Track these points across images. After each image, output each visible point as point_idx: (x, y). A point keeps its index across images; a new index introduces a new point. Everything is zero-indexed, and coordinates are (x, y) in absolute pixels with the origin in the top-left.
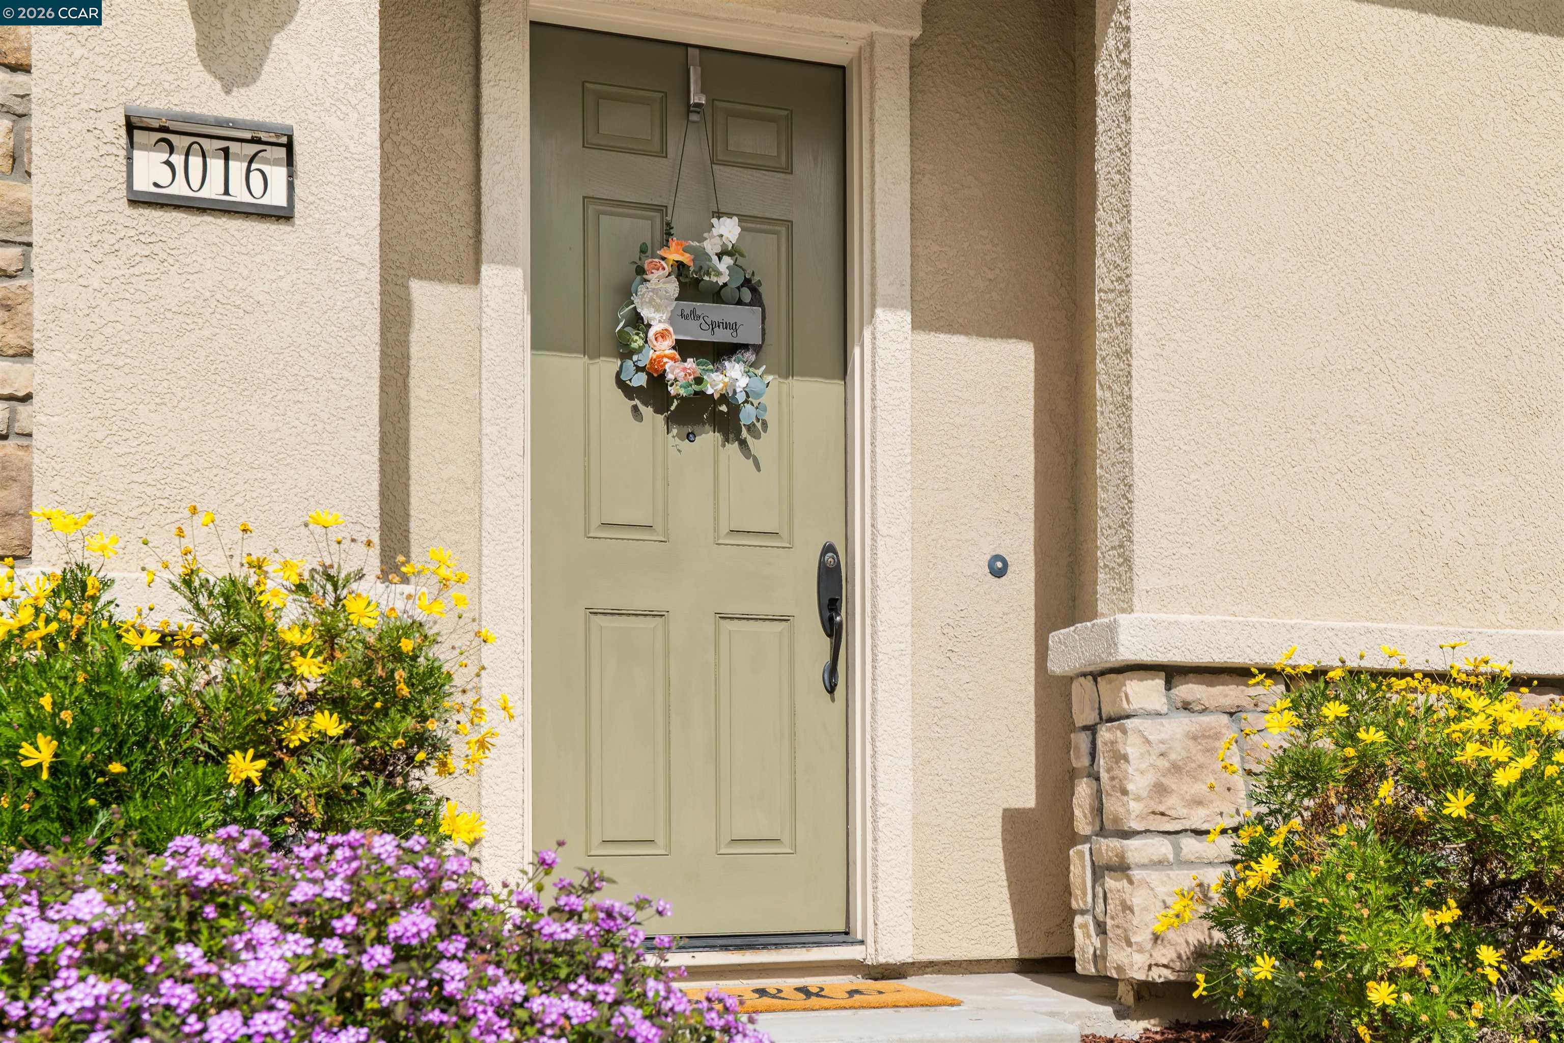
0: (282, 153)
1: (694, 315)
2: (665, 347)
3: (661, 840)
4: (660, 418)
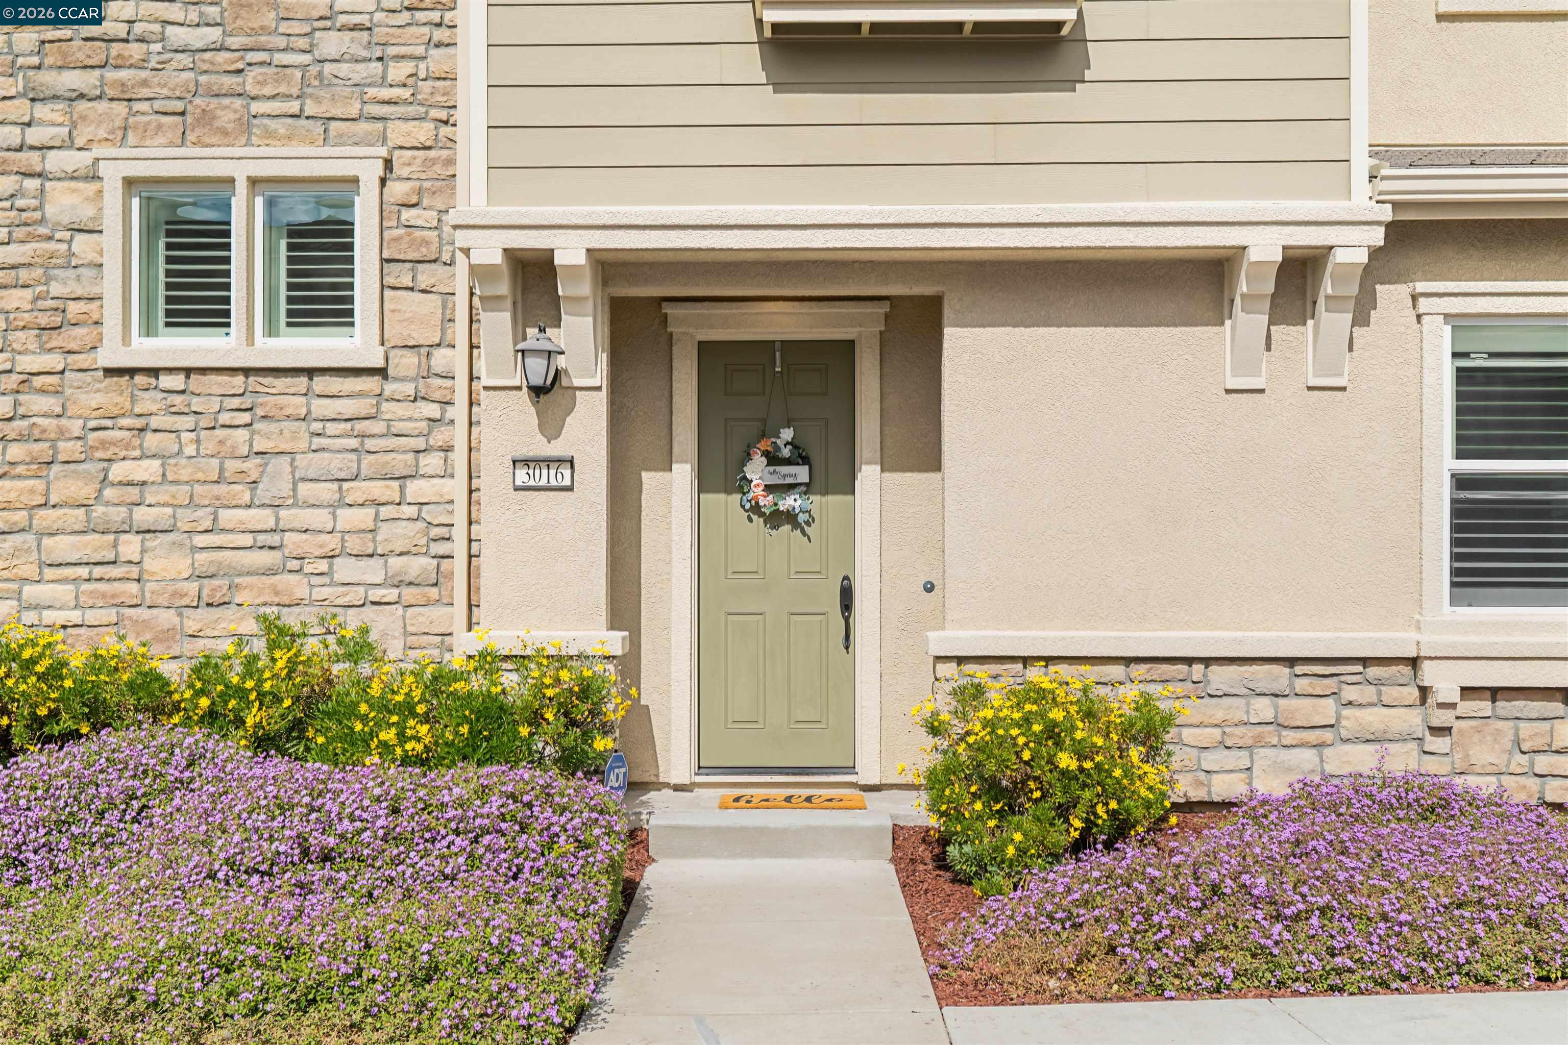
0: (569, 465)
1: (775, 472)
2: (759, 491)
3: (761, 720)
4: (762, 520)
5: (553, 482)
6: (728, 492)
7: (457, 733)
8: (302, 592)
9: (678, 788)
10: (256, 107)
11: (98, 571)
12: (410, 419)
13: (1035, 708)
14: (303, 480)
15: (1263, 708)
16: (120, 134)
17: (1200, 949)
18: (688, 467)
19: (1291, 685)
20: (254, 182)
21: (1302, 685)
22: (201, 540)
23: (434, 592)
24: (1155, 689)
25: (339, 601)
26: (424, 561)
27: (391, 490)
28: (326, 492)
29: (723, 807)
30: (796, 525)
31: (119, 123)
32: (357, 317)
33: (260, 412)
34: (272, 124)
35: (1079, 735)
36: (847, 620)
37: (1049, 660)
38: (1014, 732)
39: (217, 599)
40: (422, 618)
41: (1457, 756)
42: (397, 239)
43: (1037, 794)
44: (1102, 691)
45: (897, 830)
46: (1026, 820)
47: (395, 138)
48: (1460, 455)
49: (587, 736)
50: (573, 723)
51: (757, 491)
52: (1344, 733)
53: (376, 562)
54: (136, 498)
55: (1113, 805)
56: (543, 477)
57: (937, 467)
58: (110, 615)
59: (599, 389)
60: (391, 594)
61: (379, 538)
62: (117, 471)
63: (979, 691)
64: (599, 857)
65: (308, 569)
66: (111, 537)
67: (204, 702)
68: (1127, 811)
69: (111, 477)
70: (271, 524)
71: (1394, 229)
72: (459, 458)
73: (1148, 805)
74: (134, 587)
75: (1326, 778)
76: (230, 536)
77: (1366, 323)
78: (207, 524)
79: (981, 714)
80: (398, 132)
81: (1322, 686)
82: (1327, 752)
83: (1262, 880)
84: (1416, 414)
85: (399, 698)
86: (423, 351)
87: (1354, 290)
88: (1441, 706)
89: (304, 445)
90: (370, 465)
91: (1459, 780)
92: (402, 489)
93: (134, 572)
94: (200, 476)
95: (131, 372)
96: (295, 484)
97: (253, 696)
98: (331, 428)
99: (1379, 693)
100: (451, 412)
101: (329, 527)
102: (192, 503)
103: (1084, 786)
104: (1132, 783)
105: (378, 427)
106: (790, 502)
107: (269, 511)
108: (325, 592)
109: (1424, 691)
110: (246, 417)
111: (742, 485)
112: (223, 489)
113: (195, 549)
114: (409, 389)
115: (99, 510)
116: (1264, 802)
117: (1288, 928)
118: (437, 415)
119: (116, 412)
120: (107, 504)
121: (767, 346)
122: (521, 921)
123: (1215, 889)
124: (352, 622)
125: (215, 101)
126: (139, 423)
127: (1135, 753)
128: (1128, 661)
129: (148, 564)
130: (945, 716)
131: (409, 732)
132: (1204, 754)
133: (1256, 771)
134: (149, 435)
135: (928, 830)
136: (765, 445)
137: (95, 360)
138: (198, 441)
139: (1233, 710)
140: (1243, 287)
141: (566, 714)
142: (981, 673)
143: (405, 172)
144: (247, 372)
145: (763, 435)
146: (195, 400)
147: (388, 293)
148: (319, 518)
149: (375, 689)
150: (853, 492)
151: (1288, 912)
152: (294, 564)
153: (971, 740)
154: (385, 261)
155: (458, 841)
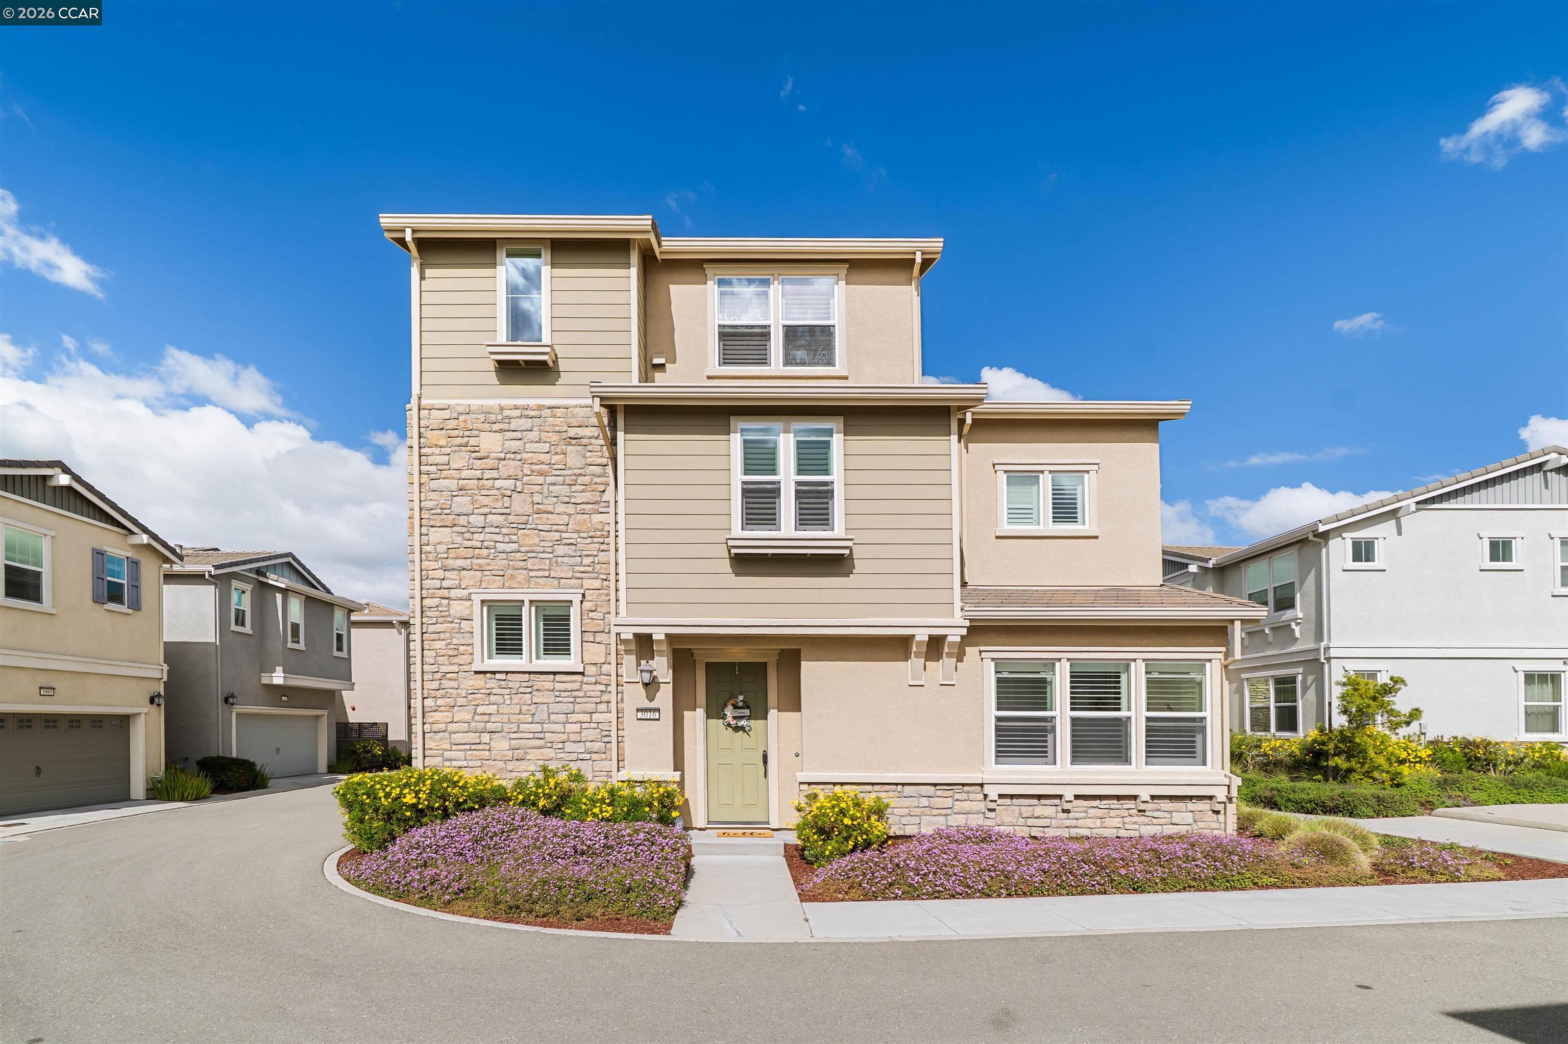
0: (658, 710)
1: (736, 711)
3: (732, 804)
4: (731, 729)
5: (652, 717)
6: (718, 718)
7: (622, 810)
8: (552, 755)
9: (700, 829)
10: (532, 574)
11: (473, 747)
12: (593, 691)
13: (836, 802)
14: (552, 713)
15: (925, 802)
16: (479, 583)
17: (891, 885)
18: (702, 710)
19: (935, 793)
20: (531, 602)
21: (939, 793)
22: (513, 736)
23: (604, 756)
24: (883, 795)
25: (567, 759)
26: (600, 744)
27: (586, 718)
28: (562, 718)
29: (719, 836)
30: (745, 731)
31: (478, 579)
32: (572, 651)
33: (535, 688)
34: (539, 580)
35: (851, 813)
36: (765, 767)
37: (842, 784)
38: (828, 811)
39: (520, 757)
40: (599, 766)
41: (998, 819)
42: (588, 624)
43: (837, 833)
44: (862, 795)
45: (786, 846)
46: (833, 843)
47: (586, 586)
48: (998, 709)
49: (669, 811)
50: (665, 807)
51: (729, 718)
52: (955, 811)
53: (581, 744)
54: (487, 720)
55: (865, 837)
56: (648, 715)
57: (799, 710)
58: (479, 763)
59: (669, 683)
60: (588, 756)
61: (582, 735)
62: (480, 710)
63: (815, 796)
64: (681, 854)
65: (555, 747)
66: (478, 734)
67: (521, 797)
68: (870, 838)
69: (477, 711)
70: (540, 730)
71: (969, 629)
72: (613, 706)
73: (878, 837)
74: (487, 753)
75: (948, 827)
76: (524, 734)
77: (962, 661)
78: (515, 730)
79: (816, 804)
80: (587, 584)
81: (950, 793)
82: (949, 817)
83: (913, 862)
84: (981, 694)
85: (599, 797)
86: (599, 665)
87: (956, 651)
88: (991, 801)
89: (552, 700)
90: (578, 708)
91: (997, 828)
92: (591, 717)
93: (487, 747)
94: (512, 711)
95: (485, 673)
96: (549, 715)
97: (541, 795)
98: (563, 694)
99: (968, 796)
100: (609, 689)
101: (563, 731)
102: (509, 722)
103: (854, 830)
104: (871, 829)
105: (581, 694)
106: (743, 723)
107: (539, 725)
108: (562, 755)
109: (986, 796)
110: (530, 690)
111: (724, 717)
112: (521, 716)
113: (511, 739)
114: (593, 680)
115: (473, 724)
116: (923, 836)
117: (921, 878)
118: (604, 690)
119: (479, 687)
120: (477, 722)
121: (733, 664)
122: (657, 874)
123: (898, 865)
124: (574, 767)
125: (516, 571)
126: (488, 691)
127: (874, 818)
128: (873, 784)
129: (492, 744)
130: (803, 805)
131: (604, 810)
132: (903, 818)
133: (922, 824)
134: (492, 696)
135: (798, 845)
136: (732, 701)
137: (471, 668)
138: (511, 698)
139: (914, 802)
140: (914, 649)
141: (662, 803)
142: (816, 789)
143: (590, 598)
144: (530, 673)
145: (731, 698)
146: (510, 683)
147: (584, 643)
148: (559, 728)
149: (590, 791)
150: (766, 719)
151: (921, 873)
152: (550, 745)
153: (812, 813)
154: (582, 632)
155: (630, 848)
